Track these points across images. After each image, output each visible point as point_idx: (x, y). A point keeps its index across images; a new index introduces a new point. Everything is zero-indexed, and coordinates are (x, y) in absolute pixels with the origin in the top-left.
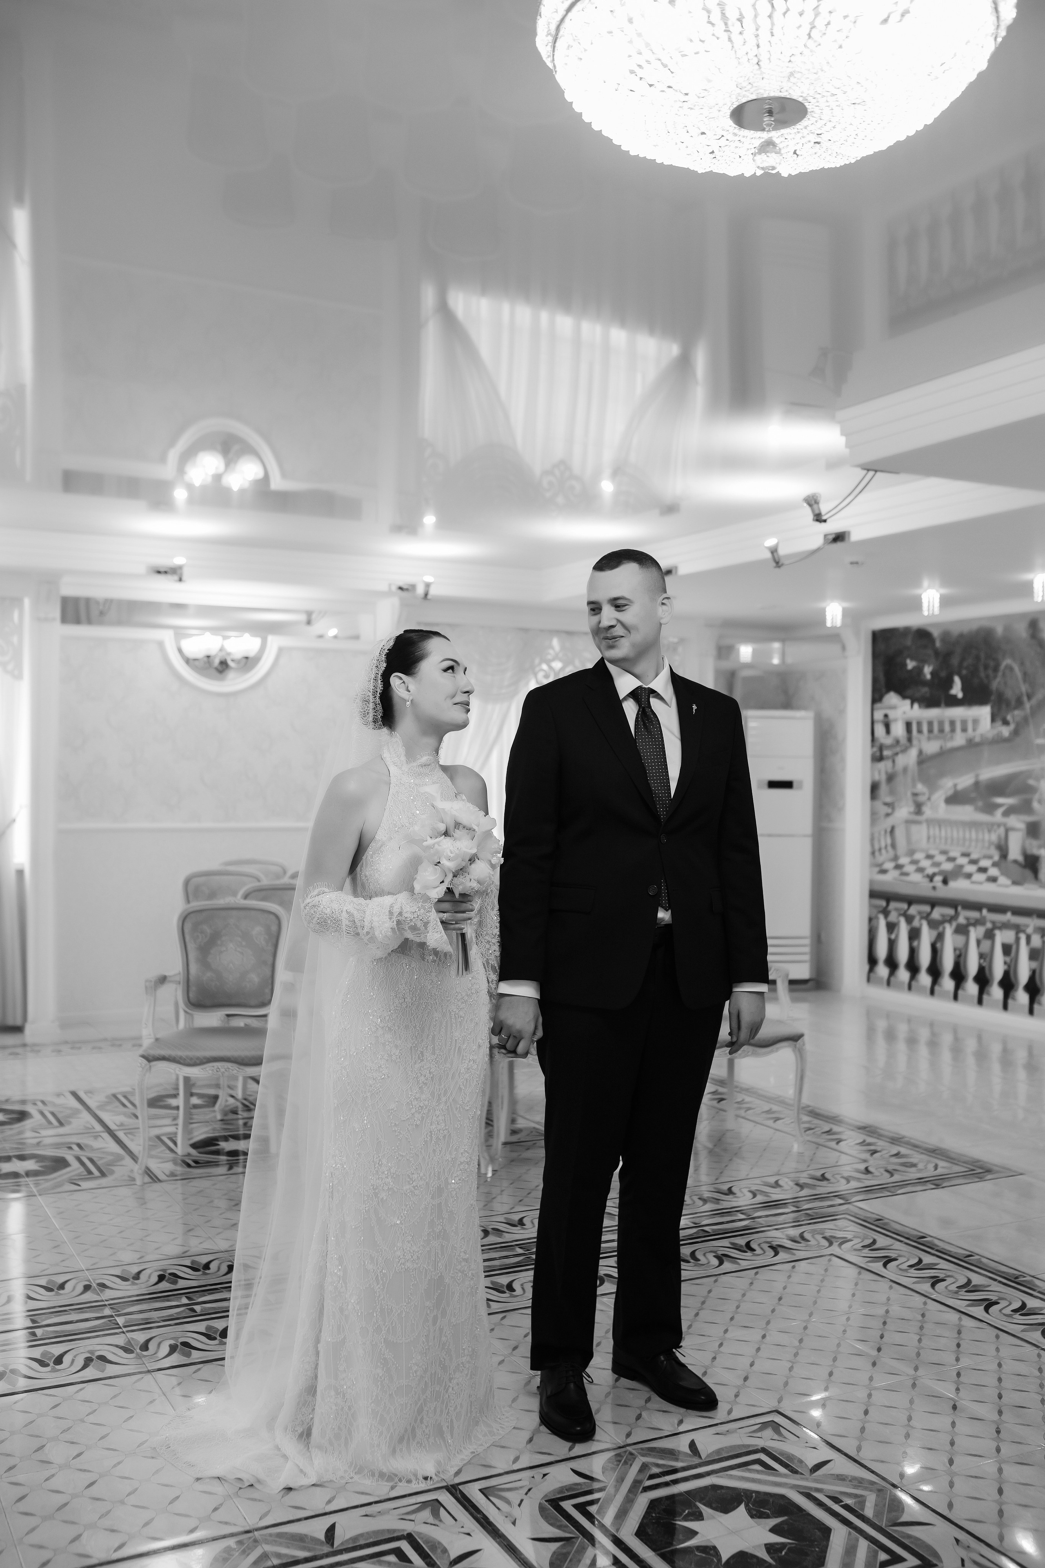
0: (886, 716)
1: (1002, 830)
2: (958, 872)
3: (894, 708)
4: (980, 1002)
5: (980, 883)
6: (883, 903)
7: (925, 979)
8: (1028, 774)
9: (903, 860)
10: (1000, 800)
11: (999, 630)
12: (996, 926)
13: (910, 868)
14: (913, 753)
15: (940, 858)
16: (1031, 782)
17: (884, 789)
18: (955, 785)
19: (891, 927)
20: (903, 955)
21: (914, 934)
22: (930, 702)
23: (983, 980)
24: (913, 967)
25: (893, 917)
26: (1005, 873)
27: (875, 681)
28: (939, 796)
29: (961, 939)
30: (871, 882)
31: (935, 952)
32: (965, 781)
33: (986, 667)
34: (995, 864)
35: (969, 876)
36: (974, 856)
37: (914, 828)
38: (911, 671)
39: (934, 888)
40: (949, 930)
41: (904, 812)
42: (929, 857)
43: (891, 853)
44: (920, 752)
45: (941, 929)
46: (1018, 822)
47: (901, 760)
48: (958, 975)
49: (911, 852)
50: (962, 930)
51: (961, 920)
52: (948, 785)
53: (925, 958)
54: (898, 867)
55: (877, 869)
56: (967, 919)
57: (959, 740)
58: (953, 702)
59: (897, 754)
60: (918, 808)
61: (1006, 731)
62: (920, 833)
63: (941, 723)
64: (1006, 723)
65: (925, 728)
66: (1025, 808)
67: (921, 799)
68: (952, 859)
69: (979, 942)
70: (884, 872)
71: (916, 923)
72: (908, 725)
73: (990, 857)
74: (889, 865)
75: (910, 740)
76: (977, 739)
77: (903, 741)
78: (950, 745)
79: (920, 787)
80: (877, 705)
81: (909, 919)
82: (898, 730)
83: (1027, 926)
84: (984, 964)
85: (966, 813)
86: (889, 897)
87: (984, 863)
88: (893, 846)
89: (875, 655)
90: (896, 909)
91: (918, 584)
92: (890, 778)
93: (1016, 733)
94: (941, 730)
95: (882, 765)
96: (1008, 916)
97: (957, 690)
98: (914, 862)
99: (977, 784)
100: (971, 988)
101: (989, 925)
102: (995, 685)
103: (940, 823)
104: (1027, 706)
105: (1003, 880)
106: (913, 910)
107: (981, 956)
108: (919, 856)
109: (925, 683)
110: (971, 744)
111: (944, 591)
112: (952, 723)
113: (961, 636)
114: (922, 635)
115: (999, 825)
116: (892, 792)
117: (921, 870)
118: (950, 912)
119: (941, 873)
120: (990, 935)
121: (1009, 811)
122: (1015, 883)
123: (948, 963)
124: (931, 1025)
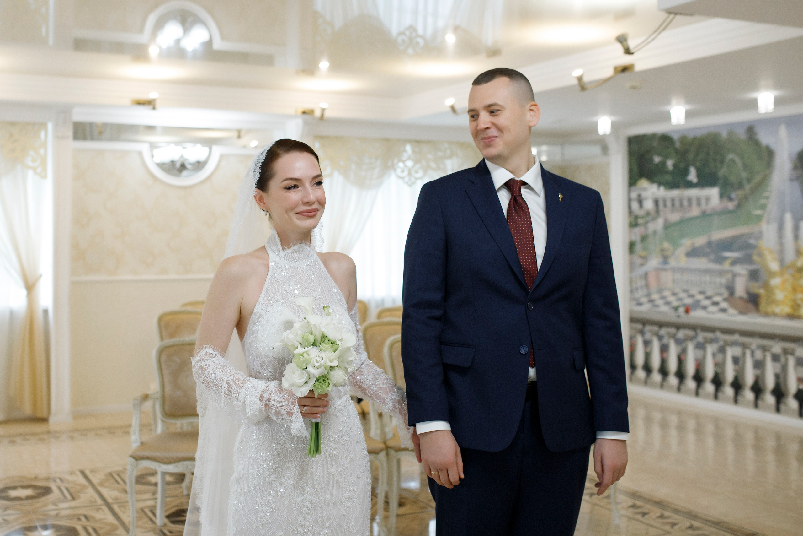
0: (639, 196)
1: (729, 276)
2: (697, 305)
3: (645, 189)
4: (716, 397)
5: (713, 313)
6: (639, 326)
7: (673, 380)
8: (750, 235)
9: (655, 296)
10: (727, 254)
11: (724, 134)
12: (727, 344)
13: (660, 302)
14: (660, 222)
15: (682, 295)
16: (752, 241)
17: (639, 247)
18: (693, 244)
19: (647, 343)
20: (656, 363)
21: (664, 349)
22: (672, 186)
23: (718, 382)
24: (664, 371)
25: (648, 336)
26: (733, 306)
27: (631, 171)
28: (681, 252)
29: (700, 353)
30: (631, 312)
31: (681, 361)
32: (700, 241)
33: (715, 160)
34: (725, 300)
35: (705, 308)
36: (709, 293)
37: (663, 275)
38: (657, 165)
39: (679, 316)
40: (690, 347)
41: (654, 262)
42: (674, 294)
43: (645, 291)
44: (666, 221)
45: (684, 345)
46: (742, 270)
47: (651, 227)
48: (699, 378)
49: (660, 291)
50: (701, 346)
51: (700, 339)
52: (687, 243)
53: (673, 365)
54: (651, 301)
55: (634, 303)
56: (705, 338)
57: (695, 212)
58: (690, 185)
59: (647, 222)
60: (665, 259)
61: (731, 206)
62: (667, 277)
63: (681, 200)
64: (730, 199)
65: (669, 204)
66: (747, 259)
67: (667, 253)
68: (691, 296)
69: (714, 355)
70: (640, 304)
71: (665, 341)
72: (656, 202)
73: (720, 294)
74: (644, 300)
75: (657, 211)
76: (709, 211)
77: (653, 213)
78: (689, 215)
79: (666, 245)
80: (633, 188)
81: (660, 338)
82: (649, 205)
83: (751, 344)
84: (719, 370)
85: (701, 263)
86: (644, 322)
87: (717, 299)
88: (647, 286)
89: (631, 154)
90: (651, 331)
91: (668, 102)
92: (644, 239)
93: (739, 206)
94: (681, 205)
95: (637, 230)
96: (736, 337)
97: (692, 176)
98: (663, 298)
99: (709, 243)
100: (709, 387)
101: (721, 343)
102: (722, 172)
103: (682, 270)
104: (747, 187)
105: (731, 311)
106: (663, 331)
107: (716, 365)
108: (666, 293)
109: (668, 172)
110: (704, 215)
111: (688, 107)
112: (690, 200)
113: (695, 139)
114: (665, 139)
115: (727, 272)
116: (645, 249)
117: (668, 303)
118: (691, 333)
119: (684, 305)
120: (722, 350)
121: (735, 262)
122: (742, 313)
123: (690, 369)
124: (679, 413)
